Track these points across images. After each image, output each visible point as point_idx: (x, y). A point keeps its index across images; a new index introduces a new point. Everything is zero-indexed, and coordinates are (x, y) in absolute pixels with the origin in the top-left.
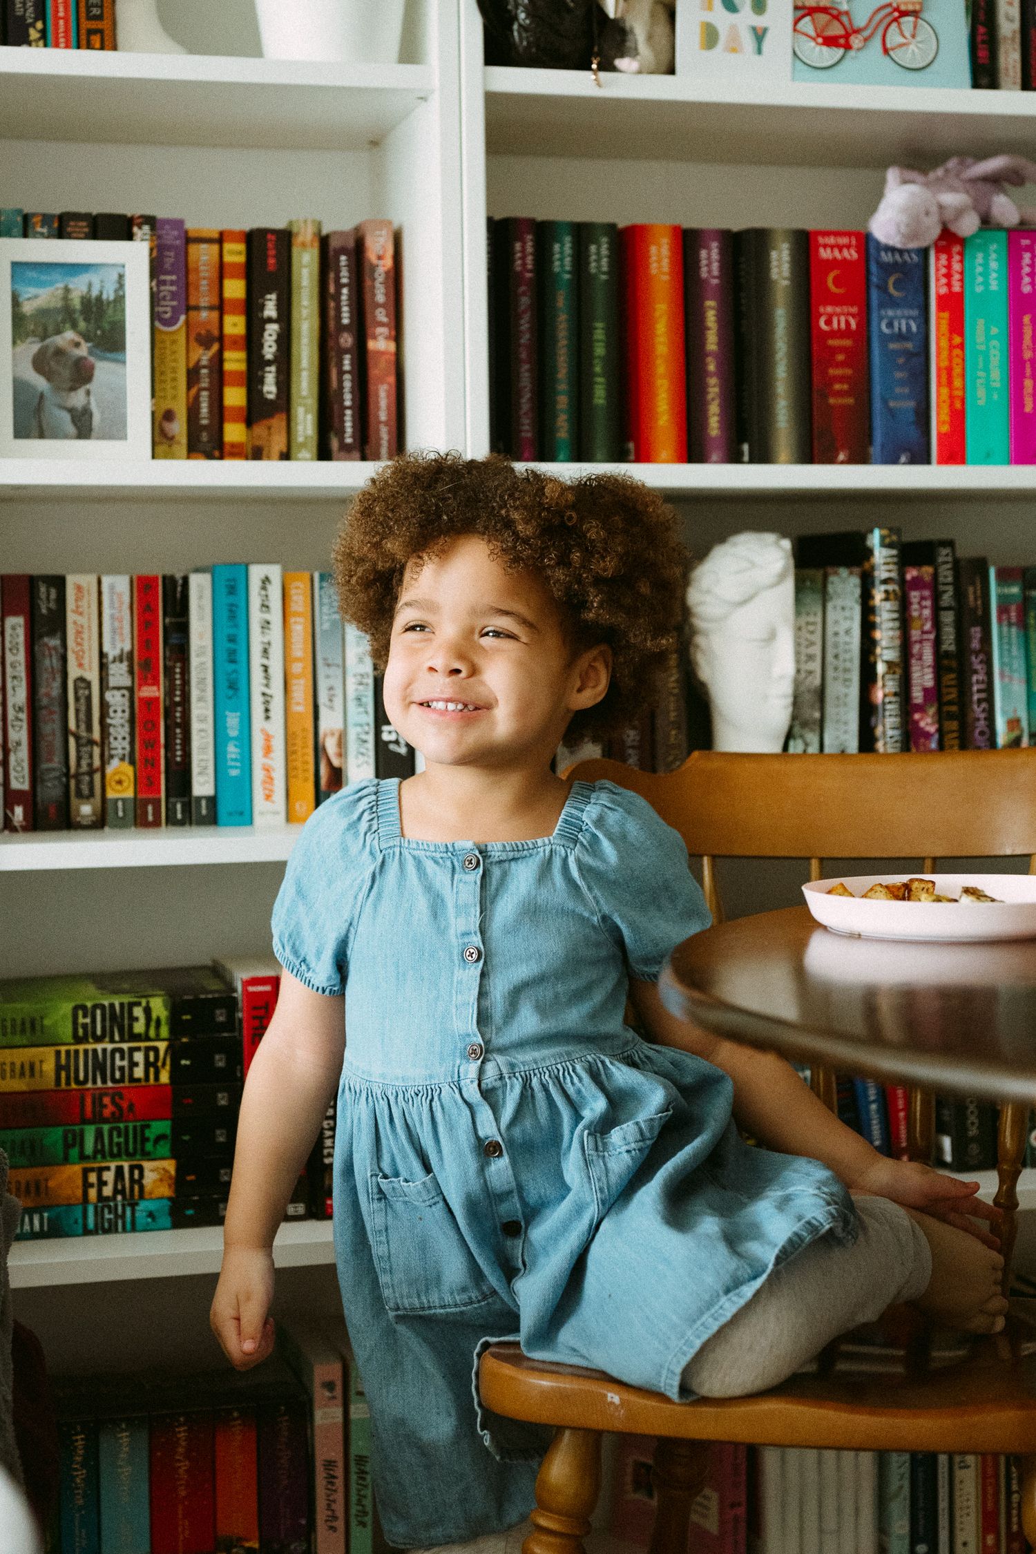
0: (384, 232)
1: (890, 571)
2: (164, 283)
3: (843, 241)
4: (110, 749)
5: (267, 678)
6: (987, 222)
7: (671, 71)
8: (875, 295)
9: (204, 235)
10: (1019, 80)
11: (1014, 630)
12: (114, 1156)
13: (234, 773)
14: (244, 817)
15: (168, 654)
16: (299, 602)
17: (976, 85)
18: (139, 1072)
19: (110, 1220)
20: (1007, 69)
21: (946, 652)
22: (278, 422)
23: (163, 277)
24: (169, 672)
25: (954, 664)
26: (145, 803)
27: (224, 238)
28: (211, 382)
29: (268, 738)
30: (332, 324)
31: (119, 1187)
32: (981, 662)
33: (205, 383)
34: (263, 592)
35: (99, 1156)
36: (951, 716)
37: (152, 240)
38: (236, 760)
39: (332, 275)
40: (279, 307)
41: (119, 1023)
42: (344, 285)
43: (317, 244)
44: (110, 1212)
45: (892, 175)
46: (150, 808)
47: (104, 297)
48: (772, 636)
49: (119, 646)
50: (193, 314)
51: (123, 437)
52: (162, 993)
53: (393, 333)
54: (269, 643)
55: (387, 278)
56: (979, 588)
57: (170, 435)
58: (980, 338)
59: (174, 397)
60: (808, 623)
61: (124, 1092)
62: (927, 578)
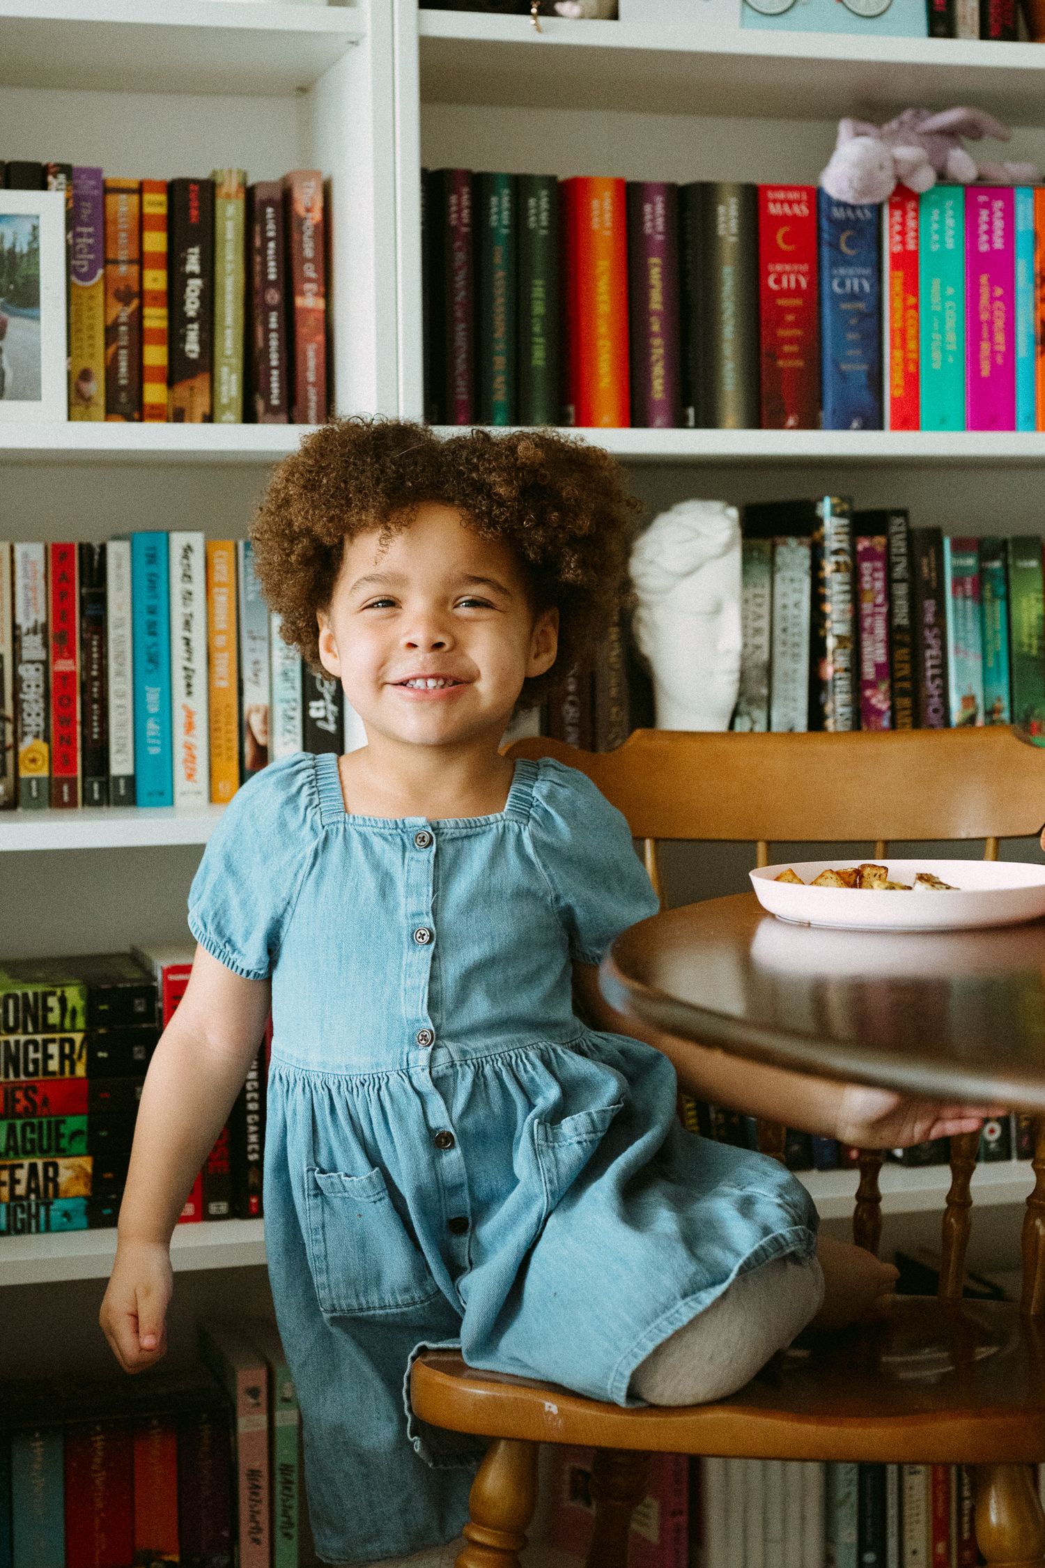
0: (313, 184)
1: (840, 541)
2: (80, 235)
3: (793, 196)
4: (23, 725)
5: (189, 651)
6: (943, 177)
7: (614, 16)
8: (826, 252)
9: (123, 185)
10: (976, 29)
11: (969, 603)
12: (27, 1153)
13: (154, 751)
14: (165, 797)
15: (84, 625)
16: (223, 571)
17: (932, 33)
18: (54, 1065)
19: (22, 1220)
20: (964, 17)
21: (899, 626)
22: (201, 383)
23: (79, 229)
24: (86, 645)
25: (907, 639)
26: (60, 783)
27: (146, 187)
28: (130, 340)
29: (190, 715)
30: (257, 280)
31: (33, 1185)
32: (935, 637)
33: (124, 341)
34: (185, 561)
35: (11, 1153)
36: (904, 693)
37: (68, 191)
38: (156, 737)
39: (258, 229)
40: (202, 261)
41: (33, 1014)
42: (271, 239)
43: (242, 196)
44: (23, 1212)
45: (845, 127)
46: (65, 788)
47: (18, 249)
48: (717, 610)
49: (33, 617)
50: (110, 267)
51: (38, 398)
52: (77, 981)
53: (322, 289)
54: (191, 615)
55: (315, 232)
56: (933, 559)
57: (87, 395)
58: (936, 299)
59: (92, 356)
60: (755, 596)
61: (38, 1085)
62: (880, 549)
